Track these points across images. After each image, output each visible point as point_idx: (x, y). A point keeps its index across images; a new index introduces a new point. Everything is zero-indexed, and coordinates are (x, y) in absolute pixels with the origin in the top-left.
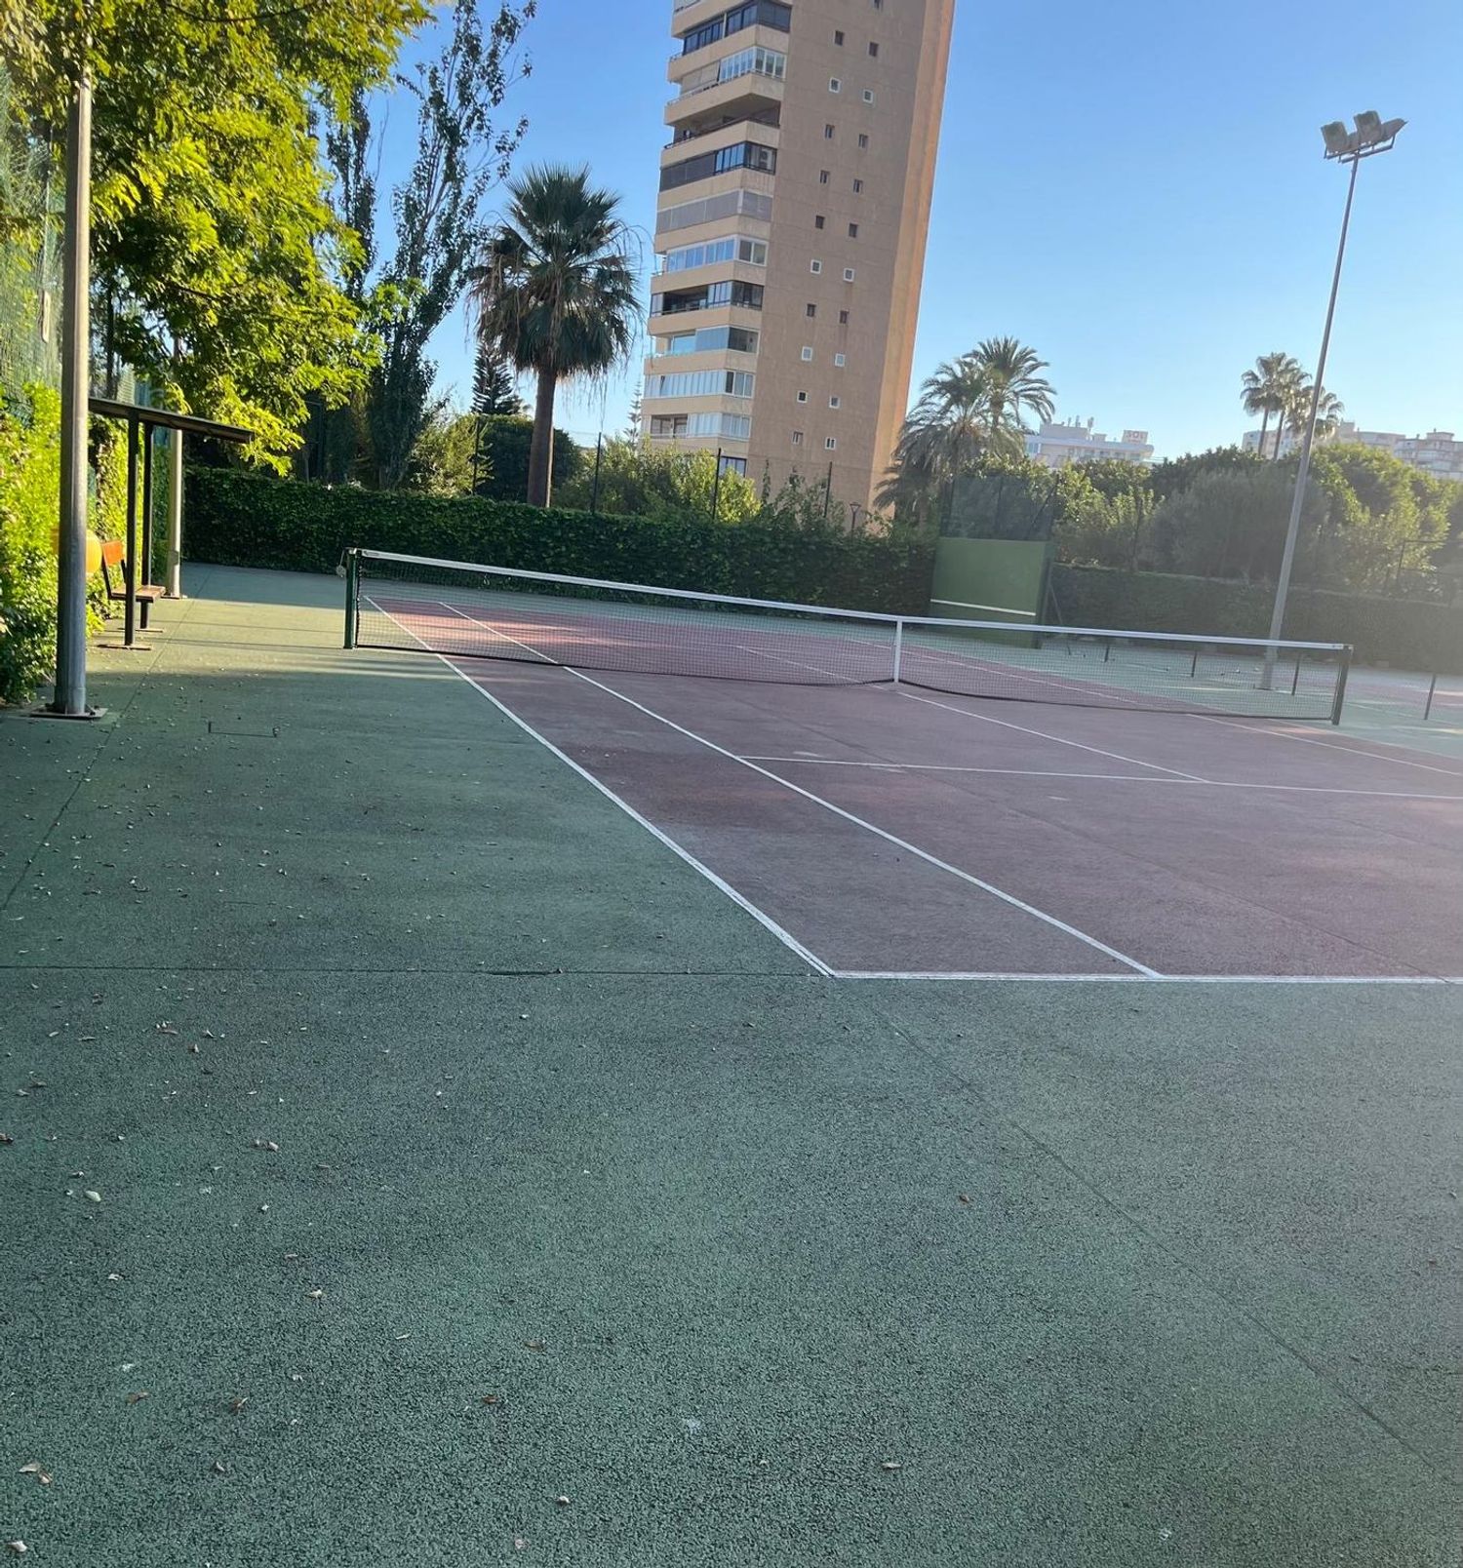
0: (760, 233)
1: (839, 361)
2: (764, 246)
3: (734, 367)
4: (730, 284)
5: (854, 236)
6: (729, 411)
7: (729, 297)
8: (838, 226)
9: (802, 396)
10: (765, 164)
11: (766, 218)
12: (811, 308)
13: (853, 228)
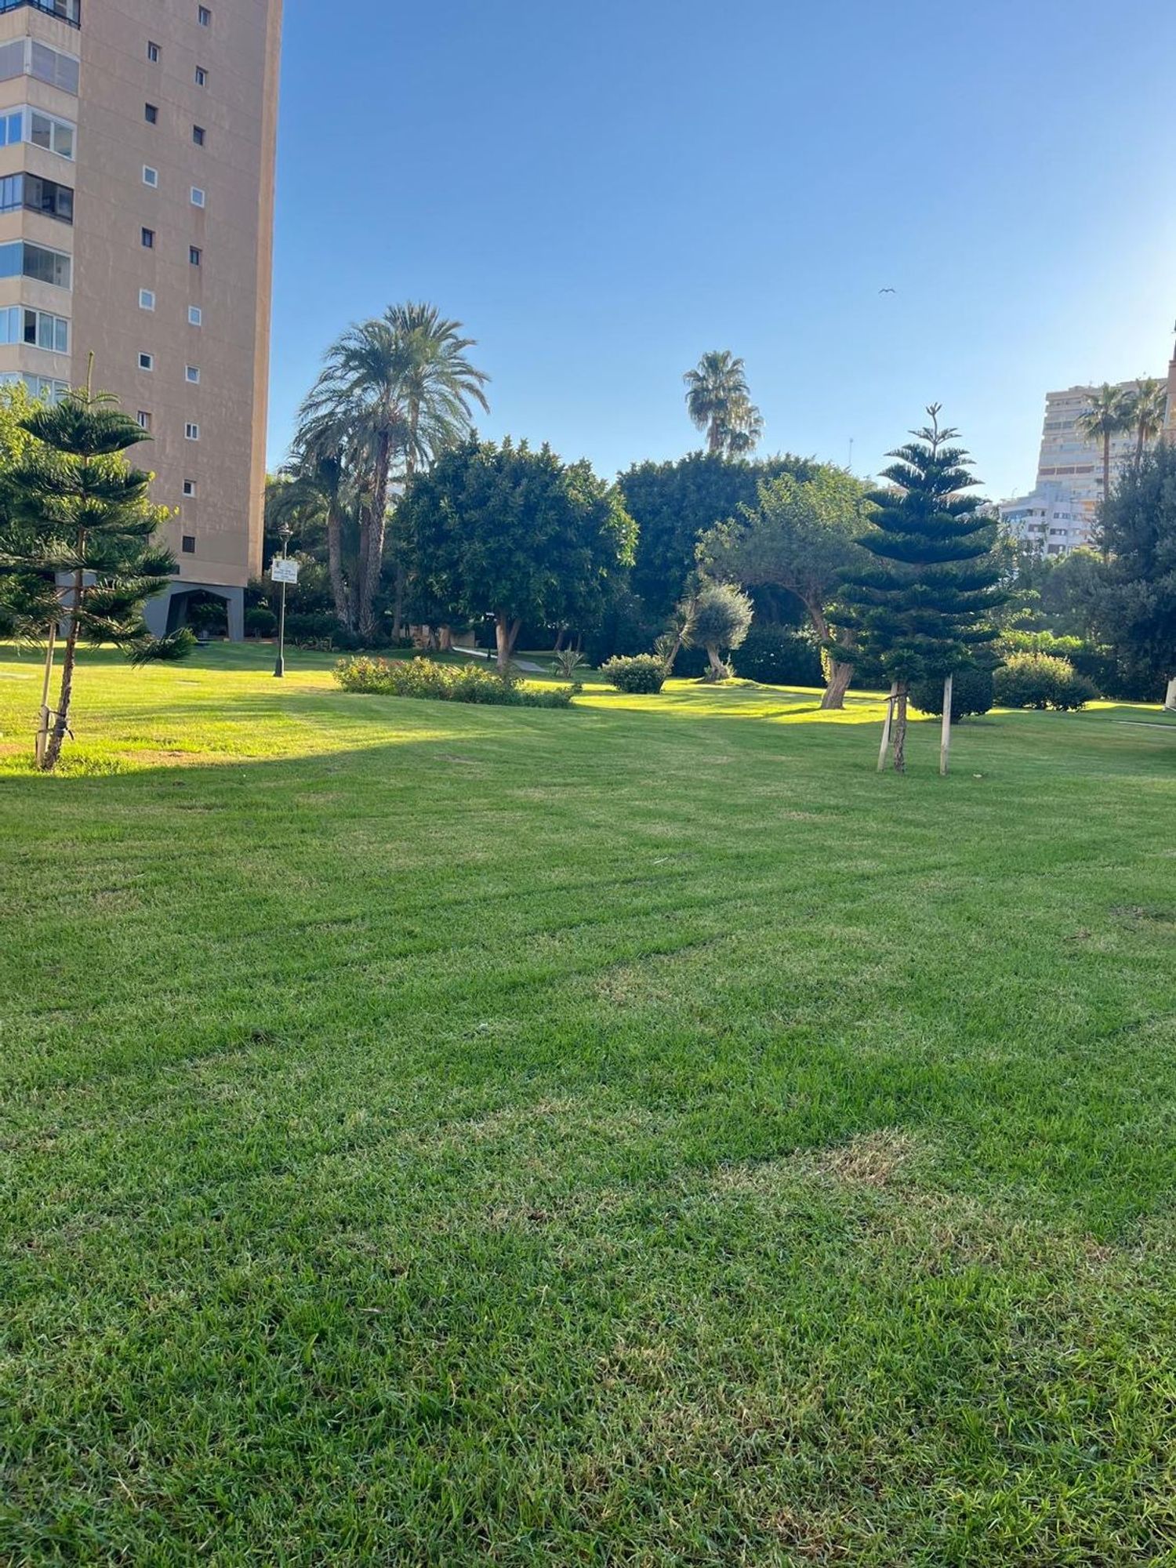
0: (63, 109)
1: (194, 316)
2: (70, 132)
3: (36, 306)
4: (20, 180)
5: (201, 144)
6: (32, 370)
7: (19, 198)
8: (177, 123)
9: (145, 361)
10: (64, 11)
11: (69, 89)
12: (148, 234)
13: (199, 133)
